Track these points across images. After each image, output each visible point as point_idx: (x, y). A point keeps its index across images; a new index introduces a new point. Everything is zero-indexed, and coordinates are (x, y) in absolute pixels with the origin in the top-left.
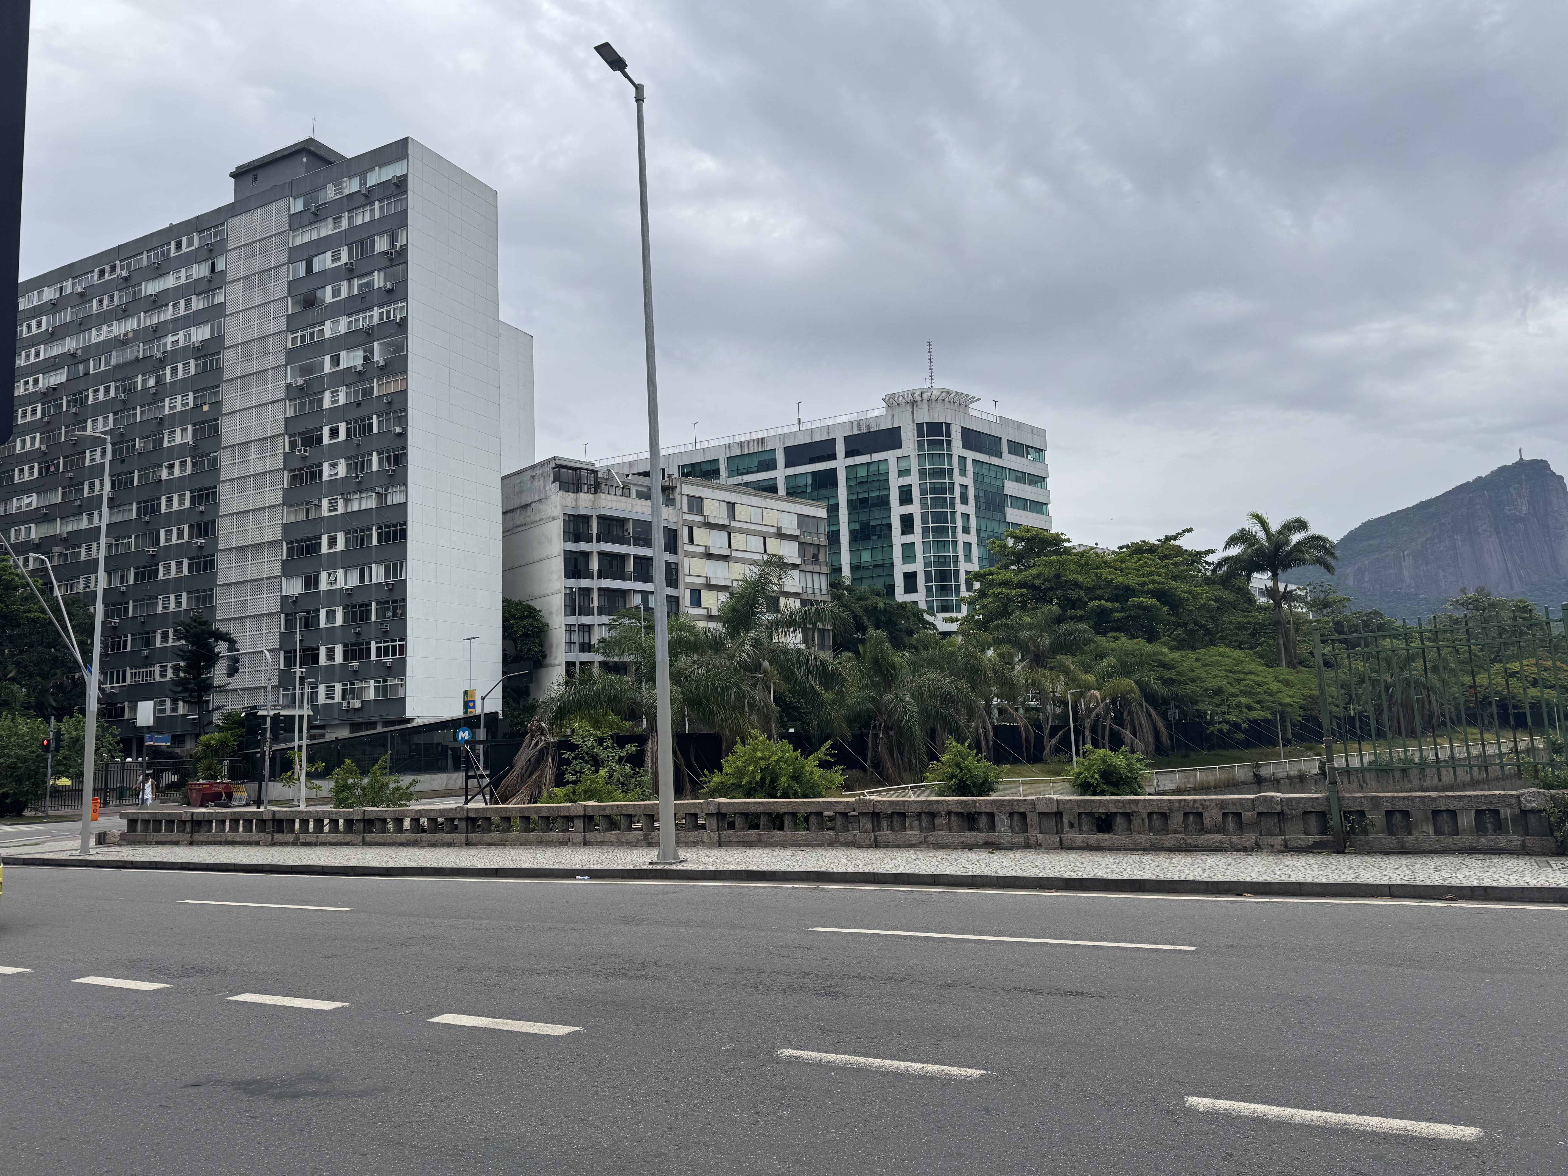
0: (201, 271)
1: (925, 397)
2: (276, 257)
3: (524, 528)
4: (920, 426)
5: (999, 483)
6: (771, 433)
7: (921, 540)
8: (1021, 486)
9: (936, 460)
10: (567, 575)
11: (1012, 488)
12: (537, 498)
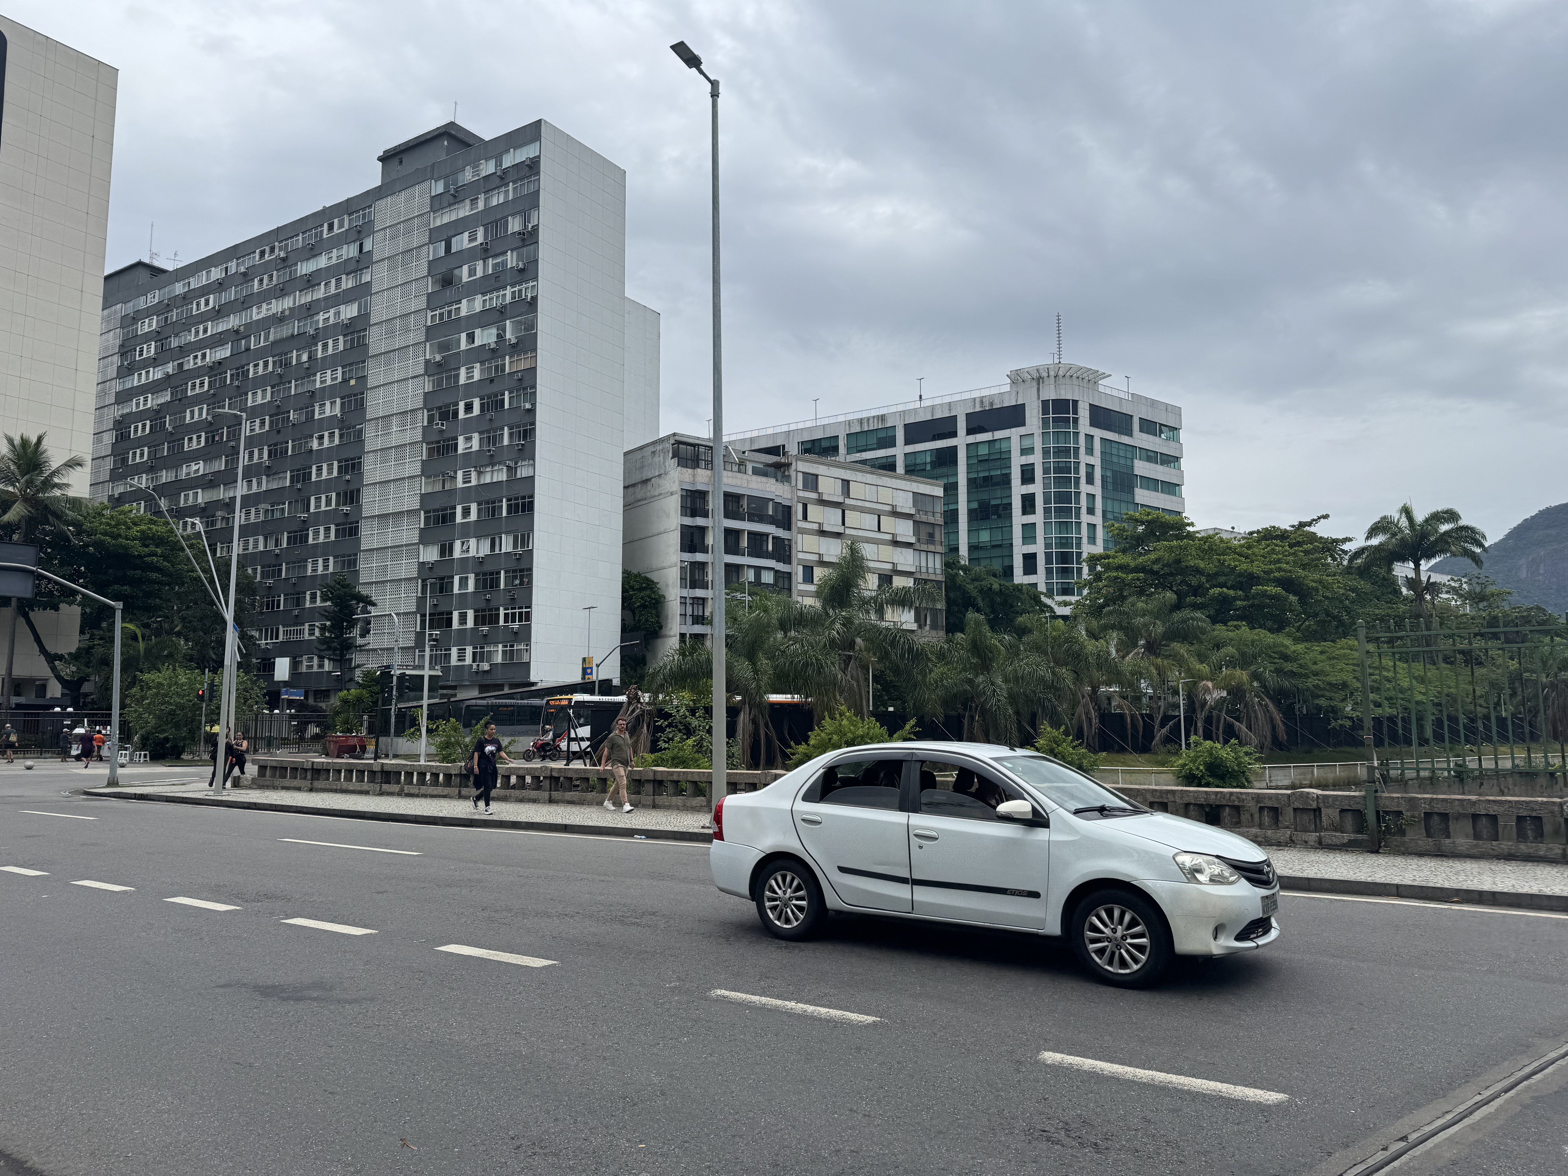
0: (350, 251)
1: (1052, 373)
2: (419, 237)
3: (644, 502)
4: (1045, 403)
5: (1129, 463)
6: (893, 410)
7: (1042, 520)
8: (1152, 466)
9: (1062, 438)
10: (683, 550)
11: (1141, 468)
12: (657, 474)
